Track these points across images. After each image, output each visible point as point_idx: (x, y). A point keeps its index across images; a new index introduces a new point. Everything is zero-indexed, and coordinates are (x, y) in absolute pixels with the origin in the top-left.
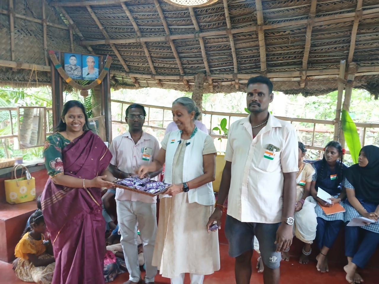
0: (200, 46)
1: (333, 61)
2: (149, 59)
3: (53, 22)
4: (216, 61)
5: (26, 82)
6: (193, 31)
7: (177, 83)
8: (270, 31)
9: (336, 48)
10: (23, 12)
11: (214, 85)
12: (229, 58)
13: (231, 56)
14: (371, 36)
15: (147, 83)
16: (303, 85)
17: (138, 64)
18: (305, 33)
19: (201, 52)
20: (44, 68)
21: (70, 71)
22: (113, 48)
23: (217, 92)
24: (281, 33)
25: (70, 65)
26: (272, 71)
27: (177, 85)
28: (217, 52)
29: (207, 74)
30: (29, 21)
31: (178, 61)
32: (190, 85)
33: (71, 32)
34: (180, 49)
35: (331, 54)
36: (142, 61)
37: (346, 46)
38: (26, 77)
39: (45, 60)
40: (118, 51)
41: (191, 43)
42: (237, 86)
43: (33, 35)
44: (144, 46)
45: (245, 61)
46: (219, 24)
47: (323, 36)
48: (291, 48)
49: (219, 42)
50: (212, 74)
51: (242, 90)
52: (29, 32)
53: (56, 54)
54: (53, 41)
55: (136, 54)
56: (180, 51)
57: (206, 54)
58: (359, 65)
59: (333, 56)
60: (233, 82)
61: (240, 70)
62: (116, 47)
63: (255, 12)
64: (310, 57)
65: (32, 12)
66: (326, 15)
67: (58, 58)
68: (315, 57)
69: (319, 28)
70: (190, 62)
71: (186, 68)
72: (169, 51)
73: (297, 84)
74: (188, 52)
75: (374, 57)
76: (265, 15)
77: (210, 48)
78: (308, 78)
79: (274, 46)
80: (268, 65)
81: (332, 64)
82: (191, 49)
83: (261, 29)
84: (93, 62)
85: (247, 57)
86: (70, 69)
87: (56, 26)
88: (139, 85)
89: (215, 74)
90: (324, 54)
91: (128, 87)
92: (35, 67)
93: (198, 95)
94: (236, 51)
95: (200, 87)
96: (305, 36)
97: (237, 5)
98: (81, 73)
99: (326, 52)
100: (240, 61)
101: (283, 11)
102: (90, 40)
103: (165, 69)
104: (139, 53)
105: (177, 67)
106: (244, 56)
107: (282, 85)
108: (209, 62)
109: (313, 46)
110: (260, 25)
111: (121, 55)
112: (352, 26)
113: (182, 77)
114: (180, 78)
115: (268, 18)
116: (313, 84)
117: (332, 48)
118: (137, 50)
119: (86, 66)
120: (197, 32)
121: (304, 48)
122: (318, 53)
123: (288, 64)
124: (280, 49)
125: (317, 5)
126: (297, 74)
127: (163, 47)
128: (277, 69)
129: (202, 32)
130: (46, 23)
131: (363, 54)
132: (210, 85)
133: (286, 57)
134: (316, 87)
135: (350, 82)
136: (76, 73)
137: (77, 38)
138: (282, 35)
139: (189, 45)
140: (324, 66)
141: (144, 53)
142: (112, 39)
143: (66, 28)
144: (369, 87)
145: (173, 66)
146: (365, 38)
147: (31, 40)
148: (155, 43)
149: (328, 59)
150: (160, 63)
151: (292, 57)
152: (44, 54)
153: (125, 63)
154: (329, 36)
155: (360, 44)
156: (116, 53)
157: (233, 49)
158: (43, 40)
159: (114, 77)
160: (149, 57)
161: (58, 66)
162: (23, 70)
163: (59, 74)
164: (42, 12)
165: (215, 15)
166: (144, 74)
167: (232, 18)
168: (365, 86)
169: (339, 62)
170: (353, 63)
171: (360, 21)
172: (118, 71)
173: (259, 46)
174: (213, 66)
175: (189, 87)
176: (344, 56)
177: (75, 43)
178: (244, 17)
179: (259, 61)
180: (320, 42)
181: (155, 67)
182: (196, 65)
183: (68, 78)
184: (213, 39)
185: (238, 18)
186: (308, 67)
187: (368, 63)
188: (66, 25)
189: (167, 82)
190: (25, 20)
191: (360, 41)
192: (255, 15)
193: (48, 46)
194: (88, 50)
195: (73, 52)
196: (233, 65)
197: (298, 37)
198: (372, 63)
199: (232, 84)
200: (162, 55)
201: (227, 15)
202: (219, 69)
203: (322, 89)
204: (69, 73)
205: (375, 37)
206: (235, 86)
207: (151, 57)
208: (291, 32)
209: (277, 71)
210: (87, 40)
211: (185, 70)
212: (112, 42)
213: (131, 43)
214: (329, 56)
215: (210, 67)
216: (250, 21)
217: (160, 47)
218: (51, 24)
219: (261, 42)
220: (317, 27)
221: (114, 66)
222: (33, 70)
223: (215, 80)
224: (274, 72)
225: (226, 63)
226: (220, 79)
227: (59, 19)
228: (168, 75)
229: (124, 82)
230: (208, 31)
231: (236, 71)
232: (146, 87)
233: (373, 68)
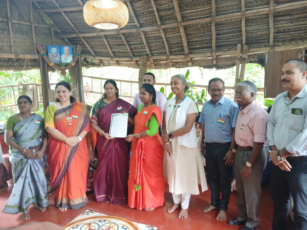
0: (142, 37)
1: (233, 44)
2: (108, 47)
3: (39, 23)
4: (154, 46)
5: (22, 67)
6: (135, 27)
7: (130, 63)
8: (187, 26)
9: (233, 36)
10: (18, 18)
11: (155, 63)
12: (163, 45)
13: (164, 43)
14: (255, 27)
15: (109, 63)
16: (215, 62)
17: (101, 50)
18: (211, 26)
19: (143, 41)
20: (34, 57)
21: (52, 58)
22: (82, 39)
23: (158, 68)
24: (195, 27)
25: (52, 53)
26: (193, 52)
27: (130, 64)
28: (154, 40)
29: (149, 56)
30: (22, 24)
31: (128, 47)
32: (139, 64)
33: (52, 29)
34: (128, 39)
35: (231, 40)
36: (103, 48)
37: (240, 34)
38: (22, 64)
39: (34, 51)
40: (86, 41)
41: (136, 35)
42: (171, 64)
43: (25, 34)
44: (104, 38)
45: (174, 46)
46: (152, 21)
47: (223, 28)
48: (203, 37)
49: (154, 34)
50: (153, 56)
51: (175, 66)
52: (22, 32)
53: (42, 46)
54: (39, 36)
55: (98, 43)
56: (129, 40)
57: (147, 42)
58: (251, 47)
59: (233, 41)
60: (168, 61)
61: (171, 53)
62: (84, 39)
63: (175, 14)
64: (216, 42)
65: (23, 18)
66: (223, 14)
67: (43, 49)
68: (221, 42)
69: (220, 23)
70: (137, 48)
71: (134, 52)
72: (121, 40)
73: (211, 61)
74: (134, 41)
75: (260, 41)
76: (182, 15)
77: (149, 38)
78: (217, 57)
79: (191, 36)
80: (190, 49)
81: (232, 47)
82: (136, 39)
83: (180, 25)
84: (68, 50)
85: (175, 43)
86: (52, 57)
87: (41, 26)
88: (103, 64)
89: (155, 56)
90: (226, 40)
91: (96, 66)
92: (28, 57)
93: (143, 71)
94: (166, 40)
95: (144, 66)
96: (211, 29)
97: (163, 9)
98: (60, 59)
99: (227, 39)
100: (170, 47)
101: (194, 12)
102: (65, 34)
103: (120, 53)
104: (101, 42)
105: (128, 51)
106: (173, 43)
107: (201, 63)
108: (149, 48)
109: (217, 35)
110: (180, 22)
111: (88, 44)
112: (241, 21)
113: (132, 58)
114: (130, 59)
115: (185, 17)
116: (222, 61)
117: (231, 36)
118: (99, 40)
119: (63, 53)
120: (138, 28)
121: (212, 37)
122: (222, 39)
123: (203, 48)
124: (196, 38)
125: (216, 8)
126: (209, 54)
127: (117, 37)
128: (196, 52)
129: (141, 27)
130: (34, 25)
131: (252, 39)
132: (152, 63)
133: (201, 43)
134: (224, 63)
135: (244, 59)
136: (57, 59)
137: (56, 33)
138: (196, 28)
139: (134, 36)
140: (227, 48)
141: (104, 42)
142: (81, 33)
143: (48, 27)
144: (260, 61)
145: (125, 51)
146: (251, 29)
147: (24, 37)
148: (111, 35)
149: (229, 44)
150: (116, 49)
151: (205, 43)
152: (33, 46)
153: (92, 49)
154: (227, 28)
155: (249, 33)
156: (85, 42)
157: (164, 39)
158: (32, 37)
159: (85, 59)
160: (107, 45)
161: (44, 55)
162: (20, 59)
163: (45, 60)
164: (30, 17)
165: (149, 16)
166: (106, 56)
167: (161, 18)
168: (257, 61)
169: (237, 45)
170: (246, 46)
171: (245, 18)
172: (88, 55)
173: (181, 36)
174: (152, 50)
175: (138, 65)
176: (240, 41)
177: (55, 37)
178: (169, 17)
179: (183, 47)
180: (222, 32)
181: (113, 52)
182: (141, 50)
183: (51, 62)
184: (150, 31)
185: (164, 18)
186: (216, 50)
187: (257, 46)
188: (48, 25)
189: (123, 62)
190: (19, 24)
191: (249, 31)
192: (176, 15)
193: (36, 41)
194: (65, 41)
195: (54, 44)
196: (166, 49)
197: (207, 29)
198: (259, 46)
199: (167, 63)
200: (117, 44)
201: (157, 16)
202: (157, 52)
203: (228, 64)
204: (52, 59)
205: (258, 28)
206: (169, 64)
207: (109, 45)
208: (202, 26)
209: (197, 53)
210: (63, 34)
211: (134, 53)
212: (81, 35)
213: (94, 36)
214: (230, 42)
215: (151, 51)
216: (173, 19)
217: (114, 38)
218: (37, 25)
219: (182, 34)
220: (219, 22)
221: (84, 51)
222: (27, 58)
223: (155, 60)
224: (195, 53)
225: (161, 48)
226: (158, 59)
227: (43, 20)
228: (123, 57)
229: (93, 62)
230: (146, 27)
231: (168, 53)
232: (109, 66)
233: (259, 49)
